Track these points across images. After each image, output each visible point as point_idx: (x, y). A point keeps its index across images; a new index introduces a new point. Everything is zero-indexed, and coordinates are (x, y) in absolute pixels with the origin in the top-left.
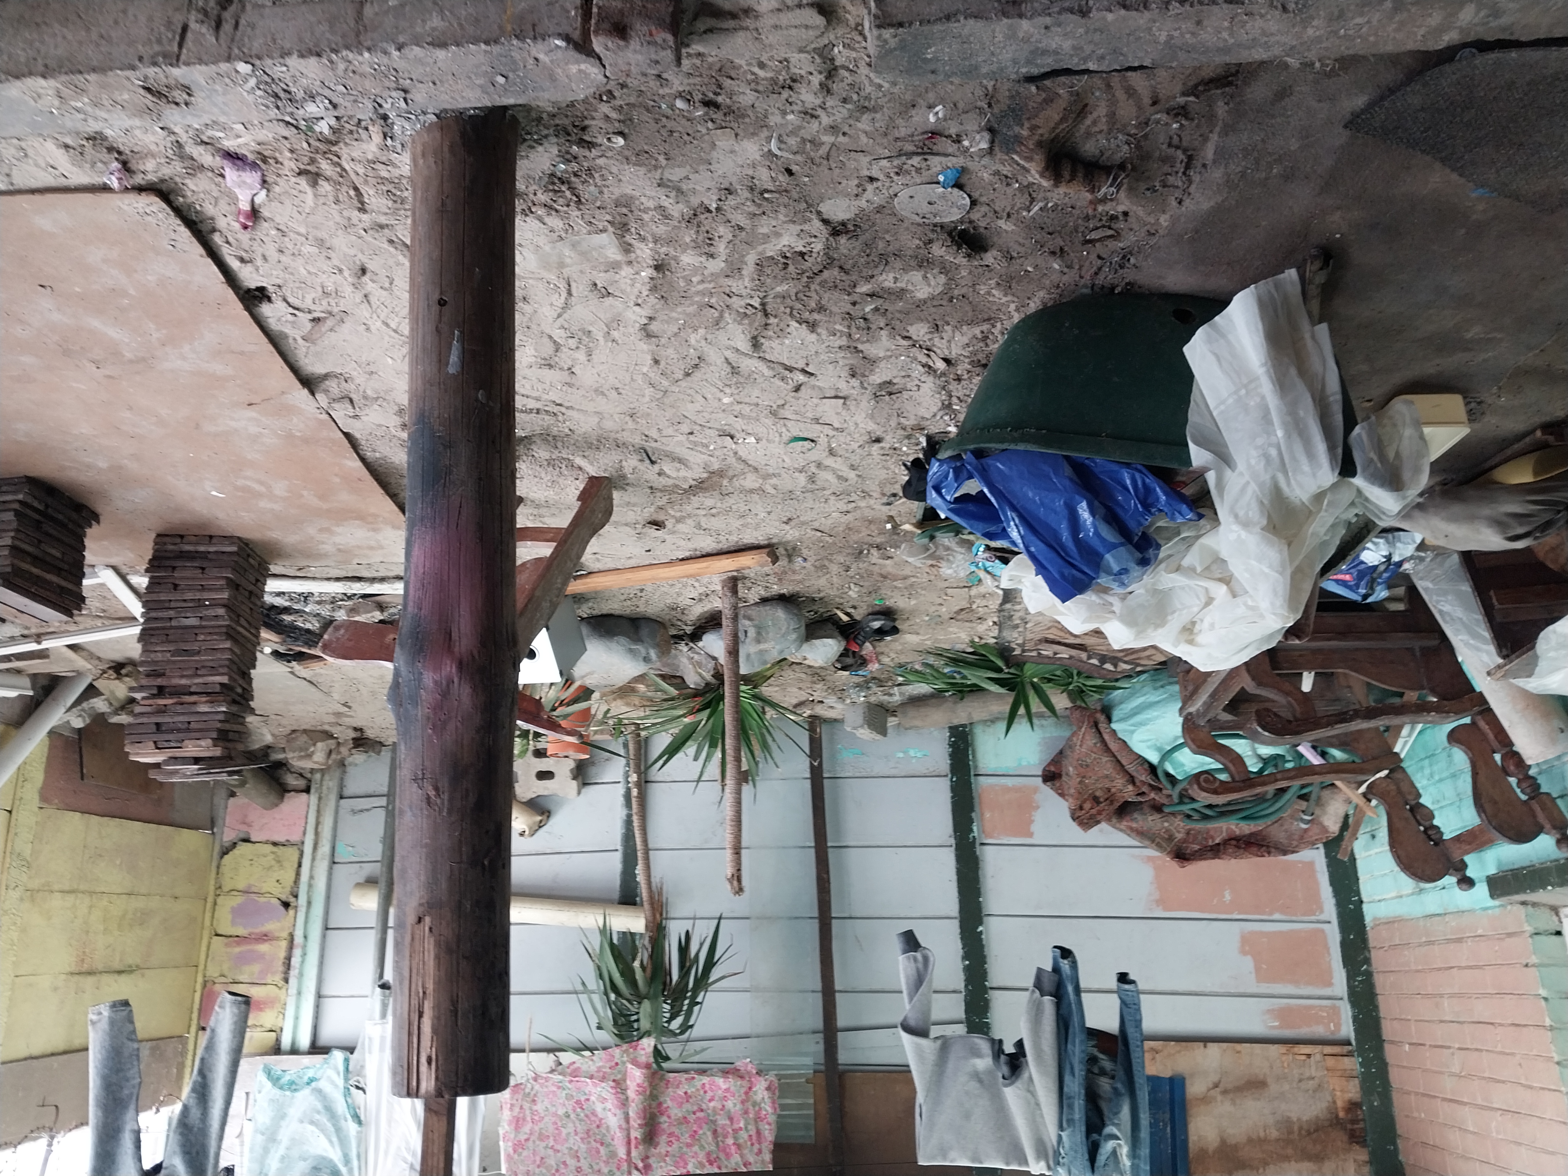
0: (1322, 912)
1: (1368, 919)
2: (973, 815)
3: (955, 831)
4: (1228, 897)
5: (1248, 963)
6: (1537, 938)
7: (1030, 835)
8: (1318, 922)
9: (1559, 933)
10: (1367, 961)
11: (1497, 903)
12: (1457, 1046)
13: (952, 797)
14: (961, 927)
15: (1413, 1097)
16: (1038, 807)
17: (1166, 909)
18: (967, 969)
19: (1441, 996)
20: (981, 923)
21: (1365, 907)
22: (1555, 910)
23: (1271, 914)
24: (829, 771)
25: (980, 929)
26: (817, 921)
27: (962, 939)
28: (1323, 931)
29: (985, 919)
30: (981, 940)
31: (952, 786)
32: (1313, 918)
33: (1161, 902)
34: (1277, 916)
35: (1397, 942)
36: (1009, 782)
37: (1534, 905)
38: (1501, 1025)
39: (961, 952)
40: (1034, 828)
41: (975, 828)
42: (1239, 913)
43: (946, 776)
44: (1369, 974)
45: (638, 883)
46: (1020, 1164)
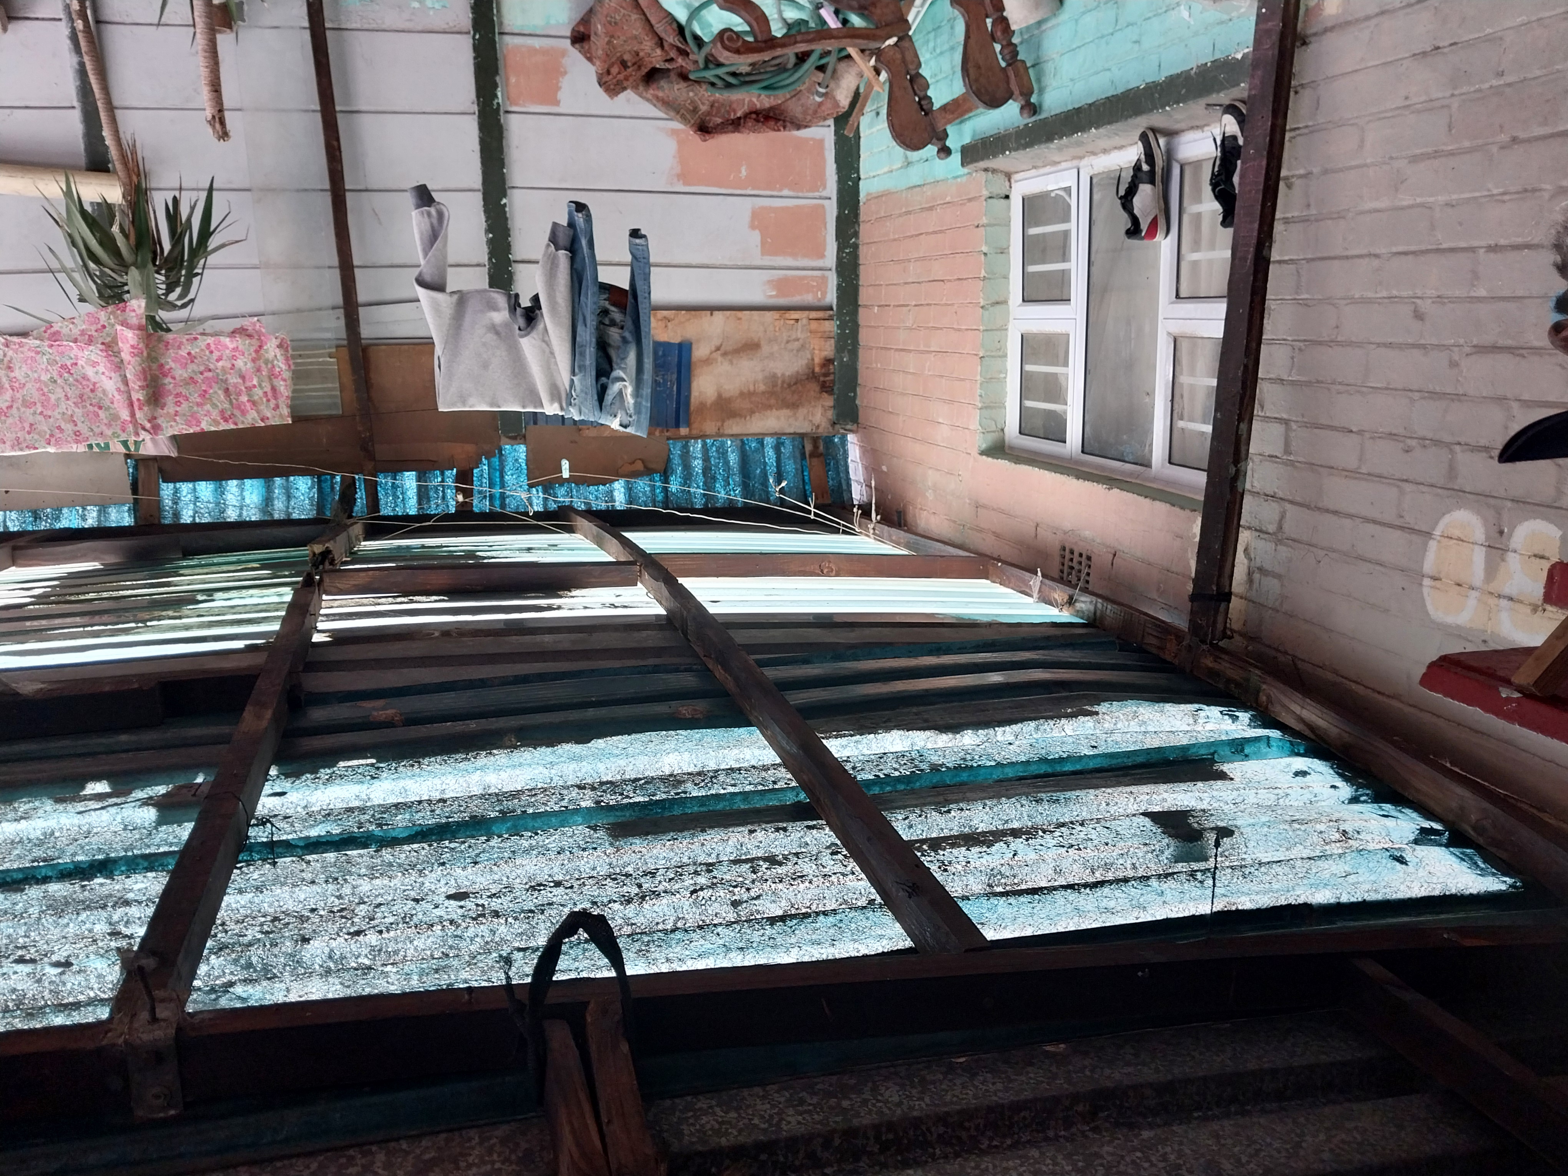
0: (825, 188)
1: (862, 196)
2: (498, 79)
3: (478, 97)
4: (744, 173)
5: (756, 236)
6: (990, 201)
7: (557, 103)
8: (821, 198)
9: (1007, 197)
10: (856, 234)
11: (966, 170)
12: (914, 303)
13: (475, 58)
14: (484, 199)
15: (874, 351)
16: (565, 73)
17: (686, 184)
18: (490, 242)
19: (909, 261)
20: (505, 196)
21: (861, 183)
22: (1009, 176)
23: (781, 190)
24: (332, 21)
25: (504, 201)
26: (329, 193)
27: (485, 212)
28: (823, 206)
29: (509, 191)
30: (505, 212)
31: (474, 45)
32: (817, 194)
33: (684, 176)
34: (785, 192)
35: (883, 214)
36: (536, 43)
37: (994, 171)
38: (949, 281)
39: (484, 225)
40: (561, 95)
41: (499, 94)
42: (753, 189)
43: (468, 33)
44: (856, 247)
45: (107, 147)
46: (535, 407)
